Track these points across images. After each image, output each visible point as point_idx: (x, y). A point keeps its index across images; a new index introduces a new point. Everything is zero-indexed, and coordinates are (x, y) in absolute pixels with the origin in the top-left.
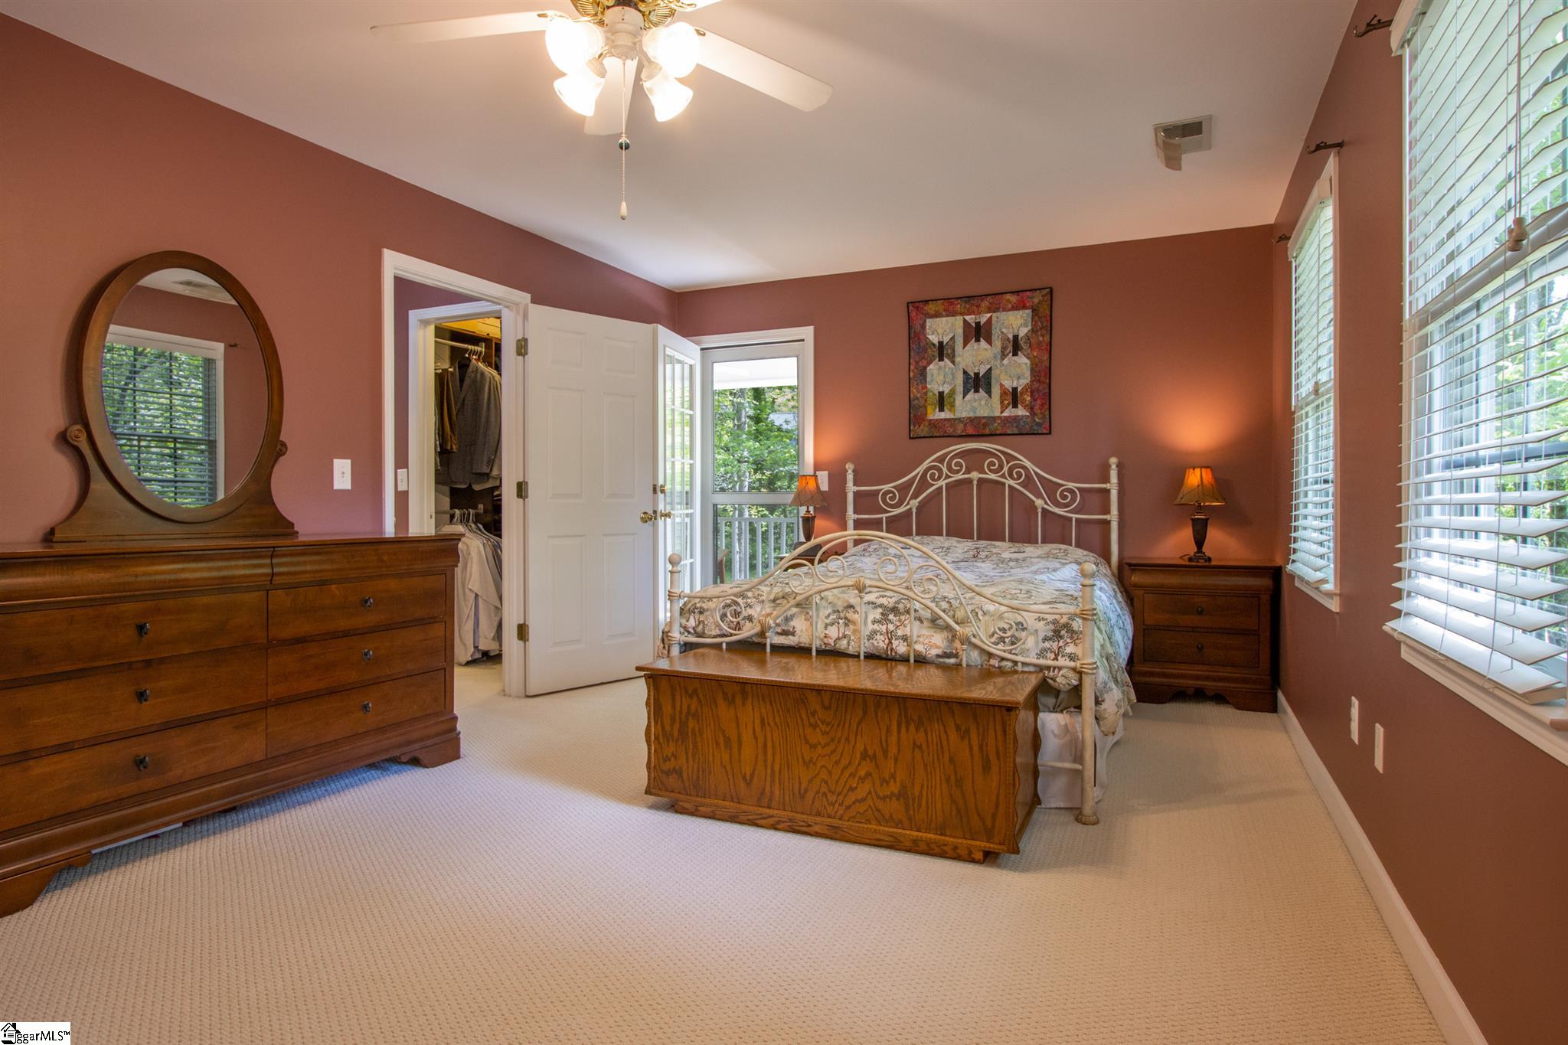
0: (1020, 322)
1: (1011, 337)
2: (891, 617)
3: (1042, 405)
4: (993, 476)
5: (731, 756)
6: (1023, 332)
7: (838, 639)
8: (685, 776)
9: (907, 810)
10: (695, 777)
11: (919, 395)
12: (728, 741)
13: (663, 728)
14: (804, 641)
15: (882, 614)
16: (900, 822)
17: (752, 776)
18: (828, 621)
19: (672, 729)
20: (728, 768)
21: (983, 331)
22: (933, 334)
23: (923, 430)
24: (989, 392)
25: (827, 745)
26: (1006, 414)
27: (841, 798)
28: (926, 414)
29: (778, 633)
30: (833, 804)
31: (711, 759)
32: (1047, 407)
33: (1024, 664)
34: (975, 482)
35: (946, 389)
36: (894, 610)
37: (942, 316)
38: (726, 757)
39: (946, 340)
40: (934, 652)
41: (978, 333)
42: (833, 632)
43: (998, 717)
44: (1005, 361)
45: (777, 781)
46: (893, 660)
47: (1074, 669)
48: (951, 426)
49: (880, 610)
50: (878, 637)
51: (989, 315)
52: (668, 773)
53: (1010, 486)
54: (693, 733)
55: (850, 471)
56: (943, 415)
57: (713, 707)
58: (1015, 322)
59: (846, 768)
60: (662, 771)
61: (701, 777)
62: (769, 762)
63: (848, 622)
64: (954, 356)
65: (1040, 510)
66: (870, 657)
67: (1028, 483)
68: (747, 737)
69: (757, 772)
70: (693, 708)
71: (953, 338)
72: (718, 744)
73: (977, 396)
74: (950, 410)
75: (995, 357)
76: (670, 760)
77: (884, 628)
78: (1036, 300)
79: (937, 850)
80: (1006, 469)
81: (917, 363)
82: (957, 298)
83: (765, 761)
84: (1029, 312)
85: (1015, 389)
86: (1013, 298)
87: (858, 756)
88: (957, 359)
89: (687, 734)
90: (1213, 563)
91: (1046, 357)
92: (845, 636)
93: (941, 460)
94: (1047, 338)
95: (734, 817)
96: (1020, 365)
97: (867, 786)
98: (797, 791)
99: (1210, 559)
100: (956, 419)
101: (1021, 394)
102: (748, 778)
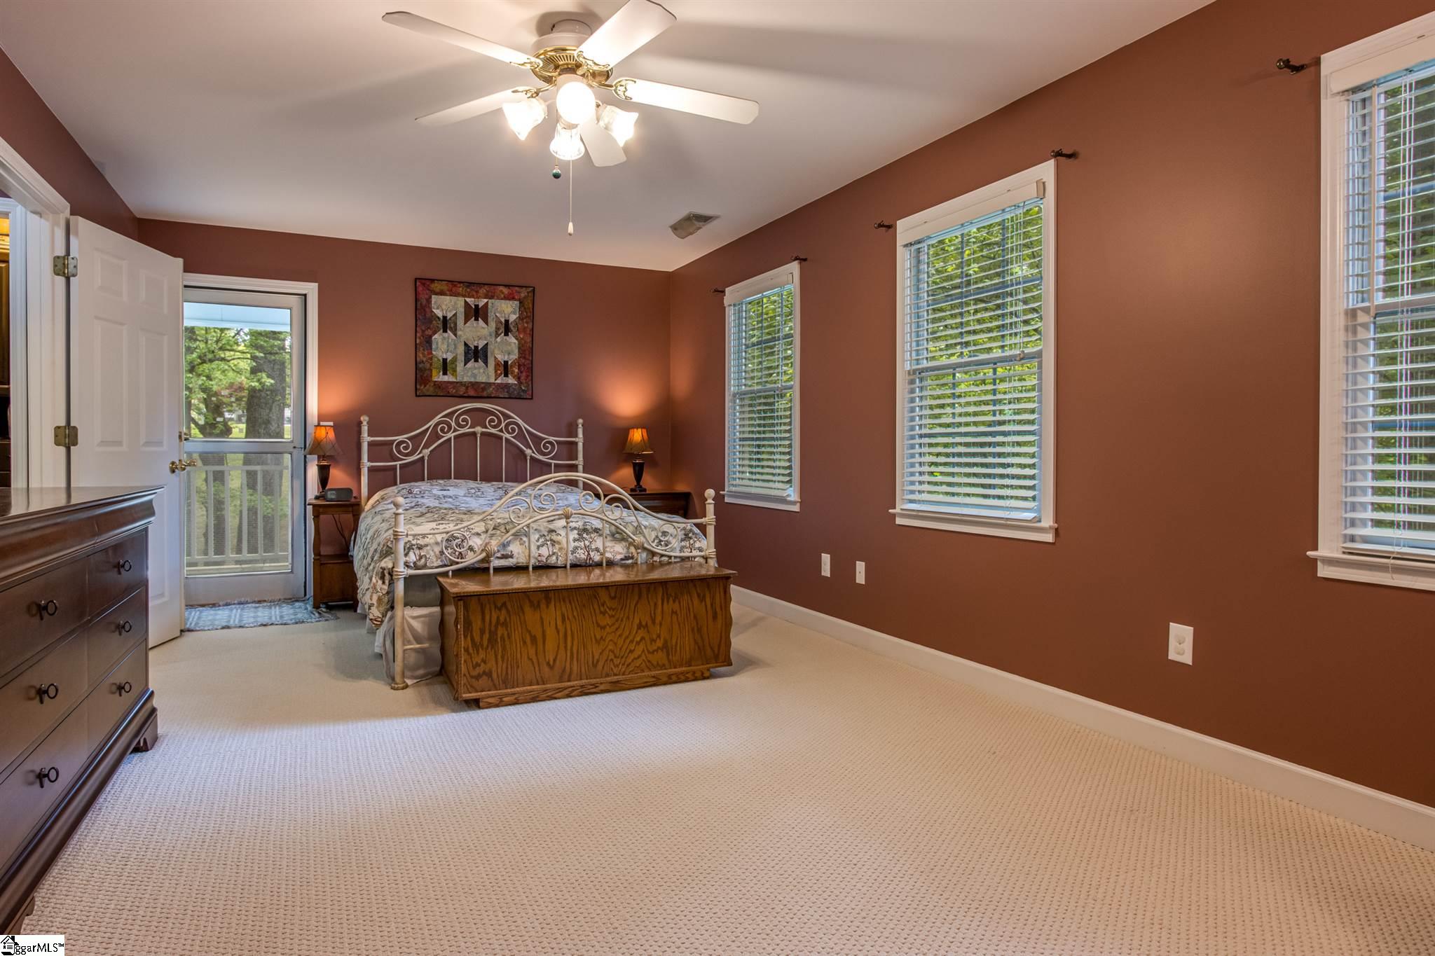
0: (510, 310)
1: (503, 320)
2: (585, 535)
3: (527, 376)
4: (493, 431)
5: (536, 651)
6: (513, 318)
7: (549, 556)
8: (495, 675)
9: (668, 655)
10: (504, 673)
11: (424, 359)
12: (534, 639)
13: (472, 639)
14: (521, 561)
15: (579, 534)
16: (664, 665)
17: (555, 660)
18: (538, 544)
19: (482, 638)
20: (535, 661)
21: (481, 312)
22: (438, 308)
23: (429, 389)
24: (486, 363)
25: (613, 625)
26: (499, 381)
27: (623, 659)
28: (431, 376)
29: (498, 558)
30: (618, 666)
31: (519, 656)
32: (530, 378)
33: (675, 557)
34: (479, 435)
35: (449, 357)
36: (585, 530)
37: (447, 295)
38: (532, 652)
39: (449, 315)
40: (619, 557)
41: (477, 313)
42: (544, 551)
43: (721, 584)
44: (499, 339)
45: (575, 659)
46: (590, 566)
47: (703, 557)
48: (454, 388)
49: (576, 532)
50: (580, 551)
51: (486, 300)
52: (478, 677)
53: (506, 438)
54: (502, 638)
55: (365, 423)
56: (446, 378)
57: (521, 614)
58: (507, 310)
59: (627, 637)
60: (472, 677)
61: (509, 672)
62: (569, 648)
63: (554, 542)
64: (456, 330)
65: (528, 458)
66: (574, 566)
67: (521, 436)
68: (550, 632)
69: (558, 657)
70: (502, 619)
71: (455, 315)
72: (525, 643)
73: (476, 365)
74: (452, 375)
75: (491, 335)
76: (480, 666)
77: (582, 544)
78: (523, 295)
79: (683, 678)
80: (503, 425)
81: (423, 331)
82: (460, 282)
83: (566, 647)
84: (517, 303)
85: (506, 363)
86: (506, 291)
87: (636, 628)
88: (459, 333)
89: (496, 640)
90: (648, 492)
91: (529, 340)
92: (554, 554)
93: (450, 415)
94: (530, 326)
95: (538, 697)
96: (510, 344)
97: (642, 646)
98: (590, 662)
99: (645, 490)
100: (457, 383)
101: (511, 366)
102: (551, 663)
